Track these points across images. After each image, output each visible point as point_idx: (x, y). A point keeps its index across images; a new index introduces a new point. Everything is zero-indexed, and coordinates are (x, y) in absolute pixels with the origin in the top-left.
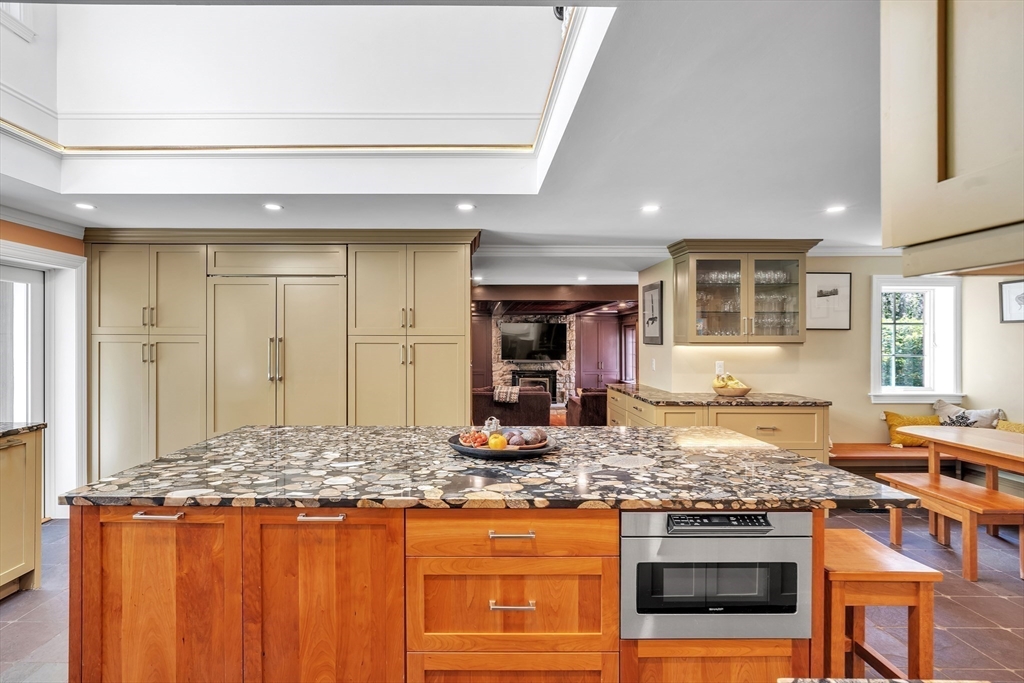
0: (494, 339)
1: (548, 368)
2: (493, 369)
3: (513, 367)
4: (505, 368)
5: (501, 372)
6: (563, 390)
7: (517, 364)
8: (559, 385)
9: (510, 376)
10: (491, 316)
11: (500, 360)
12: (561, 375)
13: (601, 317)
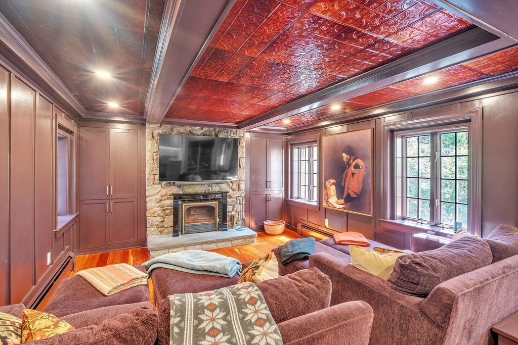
0: (148, 155)
1: (216, 189)
2: (147, 194)
3: (175, 190)
4: (164, 192)
5: (158, 197)
6: (233, 213)
7: (180, 186)
8: (229, 208)
9: (171, 202)
10: (144, 125)
11: (157, 181)
12: (230, 197)
13: (265, 135)
